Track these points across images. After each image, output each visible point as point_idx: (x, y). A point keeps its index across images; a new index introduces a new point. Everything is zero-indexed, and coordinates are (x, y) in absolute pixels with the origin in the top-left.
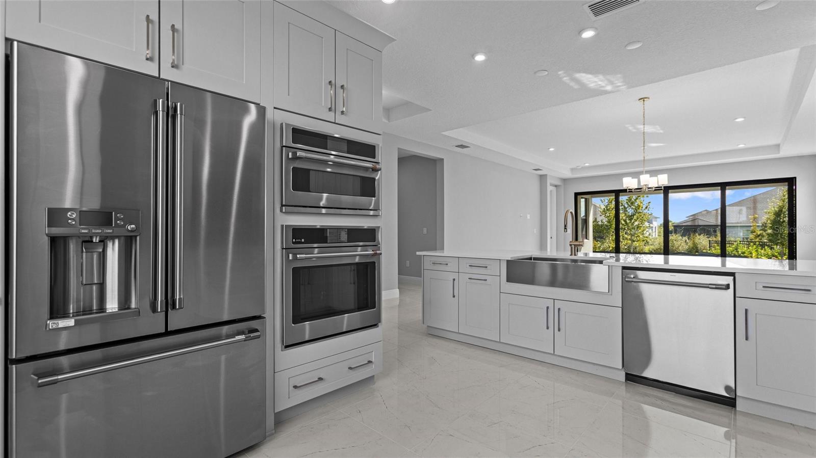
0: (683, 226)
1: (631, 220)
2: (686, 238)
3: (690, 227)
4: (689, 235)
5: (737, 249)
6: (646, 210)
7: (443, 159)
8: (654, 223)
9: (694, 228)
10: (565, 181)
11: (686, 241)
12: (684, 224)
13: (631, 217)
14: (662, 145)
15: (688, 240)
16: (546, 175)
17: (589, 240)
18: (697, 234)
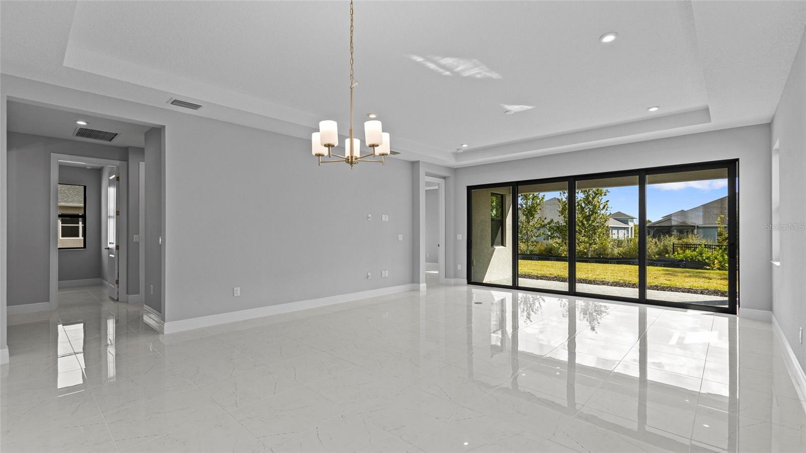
0: (656, 227)
1: (588, 220)
2: (656, 240)
3: (662, 228)
4: (660, 236)
5: (701, 254)
6: (604, 210)
7: (165, 126)
8: (630, 223)
9: (666, 230)
10: (455, 170)
11: (656, 243)
12: (657, 225)
13: (588, 218)
14: (530, 107)
15: (658, 242)
16: (419, 161)
17: (505, 246)
18: (667, 236)
